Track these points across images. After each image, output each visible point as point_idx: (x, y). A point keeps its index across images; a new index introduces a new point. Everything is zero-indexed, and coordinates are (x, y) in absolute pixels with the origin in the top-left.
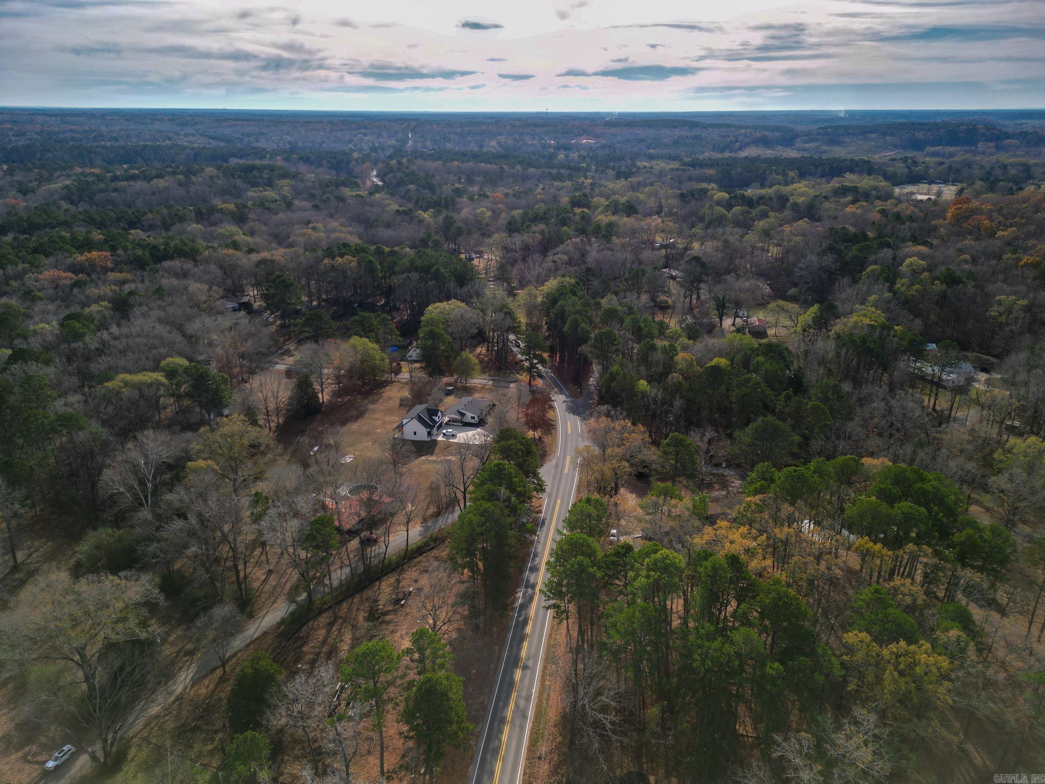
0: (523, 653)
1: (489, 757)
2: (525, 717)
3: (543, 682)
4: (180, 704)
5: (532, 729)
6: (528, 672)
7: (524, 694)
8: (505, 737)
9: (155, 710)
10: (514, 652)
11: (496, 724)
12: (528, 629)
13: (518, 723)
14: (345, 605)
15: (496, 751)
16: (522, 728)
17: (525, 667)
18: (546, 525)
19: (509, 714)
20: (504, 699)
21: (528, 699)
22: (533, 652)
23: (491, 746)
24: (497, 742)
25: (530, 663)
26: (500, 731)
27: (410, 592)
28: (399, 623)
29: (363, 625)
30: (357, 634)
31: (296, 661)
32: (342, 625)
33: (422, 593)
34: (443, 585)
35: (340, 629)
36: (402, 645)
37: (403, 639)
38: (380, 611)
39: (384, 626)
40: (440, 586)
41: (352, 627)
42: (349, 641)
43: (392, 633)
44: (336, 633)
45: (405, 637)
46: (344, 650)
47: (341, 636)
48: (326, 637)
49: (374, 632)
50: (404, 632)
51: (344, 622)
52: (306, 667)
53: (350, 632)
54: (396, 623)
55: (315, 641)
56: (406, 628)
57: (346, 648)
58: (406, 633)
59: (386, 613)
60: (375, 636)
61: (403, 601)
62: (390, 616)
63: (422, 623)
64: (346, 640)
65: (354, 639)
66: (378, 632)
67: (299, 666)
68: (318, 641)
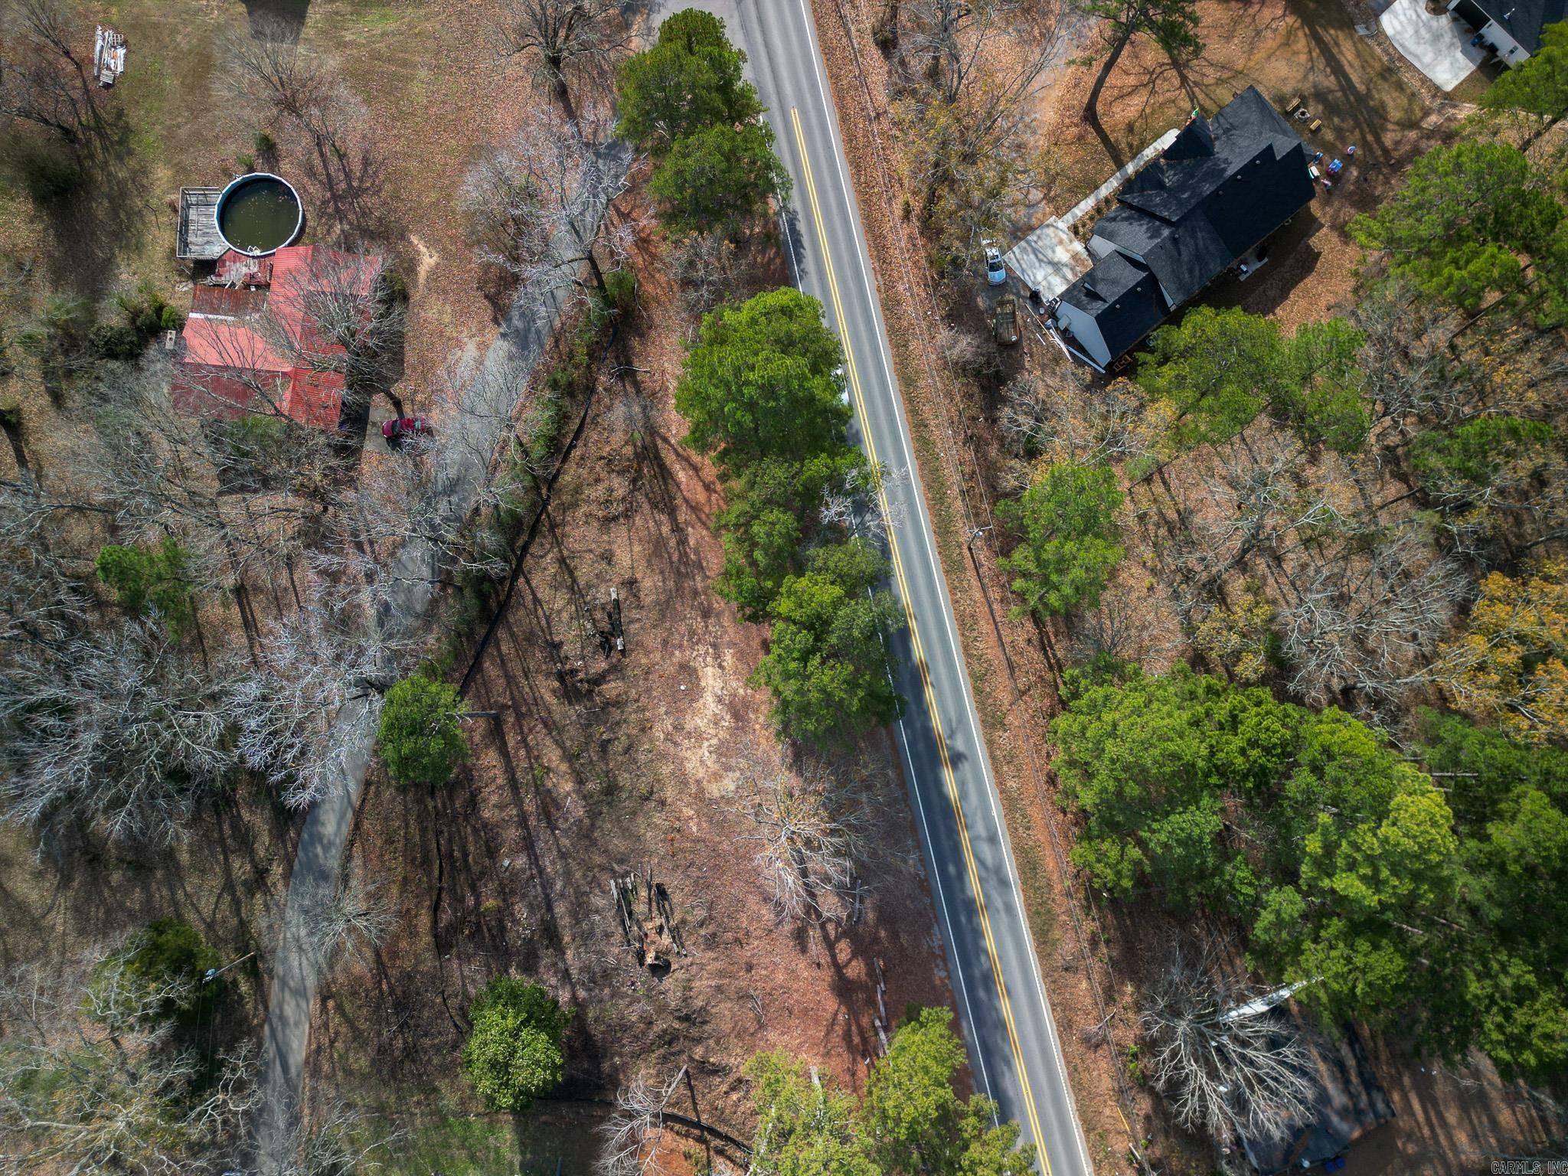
0: (937, 721)
1: (982, 994)
2: (1004, 883)
3: (1000, 783)
4: (339, 1008)
5: (1028, 906)
6: (966, 767)
7: (981, 829)
8: (990, 943)
9: (299, 1047)
10: (918, 725)
11: (963, 920)
12: (918, 651)
13: (999, 903)
14: (490, 669)
15: (988, 980)
16: (1009, 909)
17: (957, 759)
18: (806, 241)
19: (975, 887)
20: (950, 853)
21: (993, 839)
22: (953, 715)
23: (977, 973)
24: (983, 958)
25: (960, 745)
26: (978, 934)
27: (617, 602)
28: (644, 700)
29: (565, 716)
30: (568, 744)
31: (492, 851)
32: (521, 728)
33: (642, 596)
34: (675, 557)
35: (524, 741)
36: (686, 763)
37: (676, 744)
38: (581, 675)
39: (616, 714)
40: (671, 562)
41: (546, 725)
42: (564, 767)
43: (643, 730)
44: (522, 753)
45: (679, 739)
46: (568, 794)
47: (537, 758)
48: (510, 771)
49: (601, 732)
50: (668, 723)
51: (520, 716)
52: (521, 861)
53: (548, 741)
54: (637, 701)
55: (493, 787)
56: (666, 713)
57: (568, 786)
58: (675, 728)
59: (599, 680)
60: (609, 741)
61: (619, 641)
62: (613, 684)
63: (695, 692)
64: (553, 765)
65: (570, 757)
66: (611, 729)
67: (506, 862)
68: (500, 787)
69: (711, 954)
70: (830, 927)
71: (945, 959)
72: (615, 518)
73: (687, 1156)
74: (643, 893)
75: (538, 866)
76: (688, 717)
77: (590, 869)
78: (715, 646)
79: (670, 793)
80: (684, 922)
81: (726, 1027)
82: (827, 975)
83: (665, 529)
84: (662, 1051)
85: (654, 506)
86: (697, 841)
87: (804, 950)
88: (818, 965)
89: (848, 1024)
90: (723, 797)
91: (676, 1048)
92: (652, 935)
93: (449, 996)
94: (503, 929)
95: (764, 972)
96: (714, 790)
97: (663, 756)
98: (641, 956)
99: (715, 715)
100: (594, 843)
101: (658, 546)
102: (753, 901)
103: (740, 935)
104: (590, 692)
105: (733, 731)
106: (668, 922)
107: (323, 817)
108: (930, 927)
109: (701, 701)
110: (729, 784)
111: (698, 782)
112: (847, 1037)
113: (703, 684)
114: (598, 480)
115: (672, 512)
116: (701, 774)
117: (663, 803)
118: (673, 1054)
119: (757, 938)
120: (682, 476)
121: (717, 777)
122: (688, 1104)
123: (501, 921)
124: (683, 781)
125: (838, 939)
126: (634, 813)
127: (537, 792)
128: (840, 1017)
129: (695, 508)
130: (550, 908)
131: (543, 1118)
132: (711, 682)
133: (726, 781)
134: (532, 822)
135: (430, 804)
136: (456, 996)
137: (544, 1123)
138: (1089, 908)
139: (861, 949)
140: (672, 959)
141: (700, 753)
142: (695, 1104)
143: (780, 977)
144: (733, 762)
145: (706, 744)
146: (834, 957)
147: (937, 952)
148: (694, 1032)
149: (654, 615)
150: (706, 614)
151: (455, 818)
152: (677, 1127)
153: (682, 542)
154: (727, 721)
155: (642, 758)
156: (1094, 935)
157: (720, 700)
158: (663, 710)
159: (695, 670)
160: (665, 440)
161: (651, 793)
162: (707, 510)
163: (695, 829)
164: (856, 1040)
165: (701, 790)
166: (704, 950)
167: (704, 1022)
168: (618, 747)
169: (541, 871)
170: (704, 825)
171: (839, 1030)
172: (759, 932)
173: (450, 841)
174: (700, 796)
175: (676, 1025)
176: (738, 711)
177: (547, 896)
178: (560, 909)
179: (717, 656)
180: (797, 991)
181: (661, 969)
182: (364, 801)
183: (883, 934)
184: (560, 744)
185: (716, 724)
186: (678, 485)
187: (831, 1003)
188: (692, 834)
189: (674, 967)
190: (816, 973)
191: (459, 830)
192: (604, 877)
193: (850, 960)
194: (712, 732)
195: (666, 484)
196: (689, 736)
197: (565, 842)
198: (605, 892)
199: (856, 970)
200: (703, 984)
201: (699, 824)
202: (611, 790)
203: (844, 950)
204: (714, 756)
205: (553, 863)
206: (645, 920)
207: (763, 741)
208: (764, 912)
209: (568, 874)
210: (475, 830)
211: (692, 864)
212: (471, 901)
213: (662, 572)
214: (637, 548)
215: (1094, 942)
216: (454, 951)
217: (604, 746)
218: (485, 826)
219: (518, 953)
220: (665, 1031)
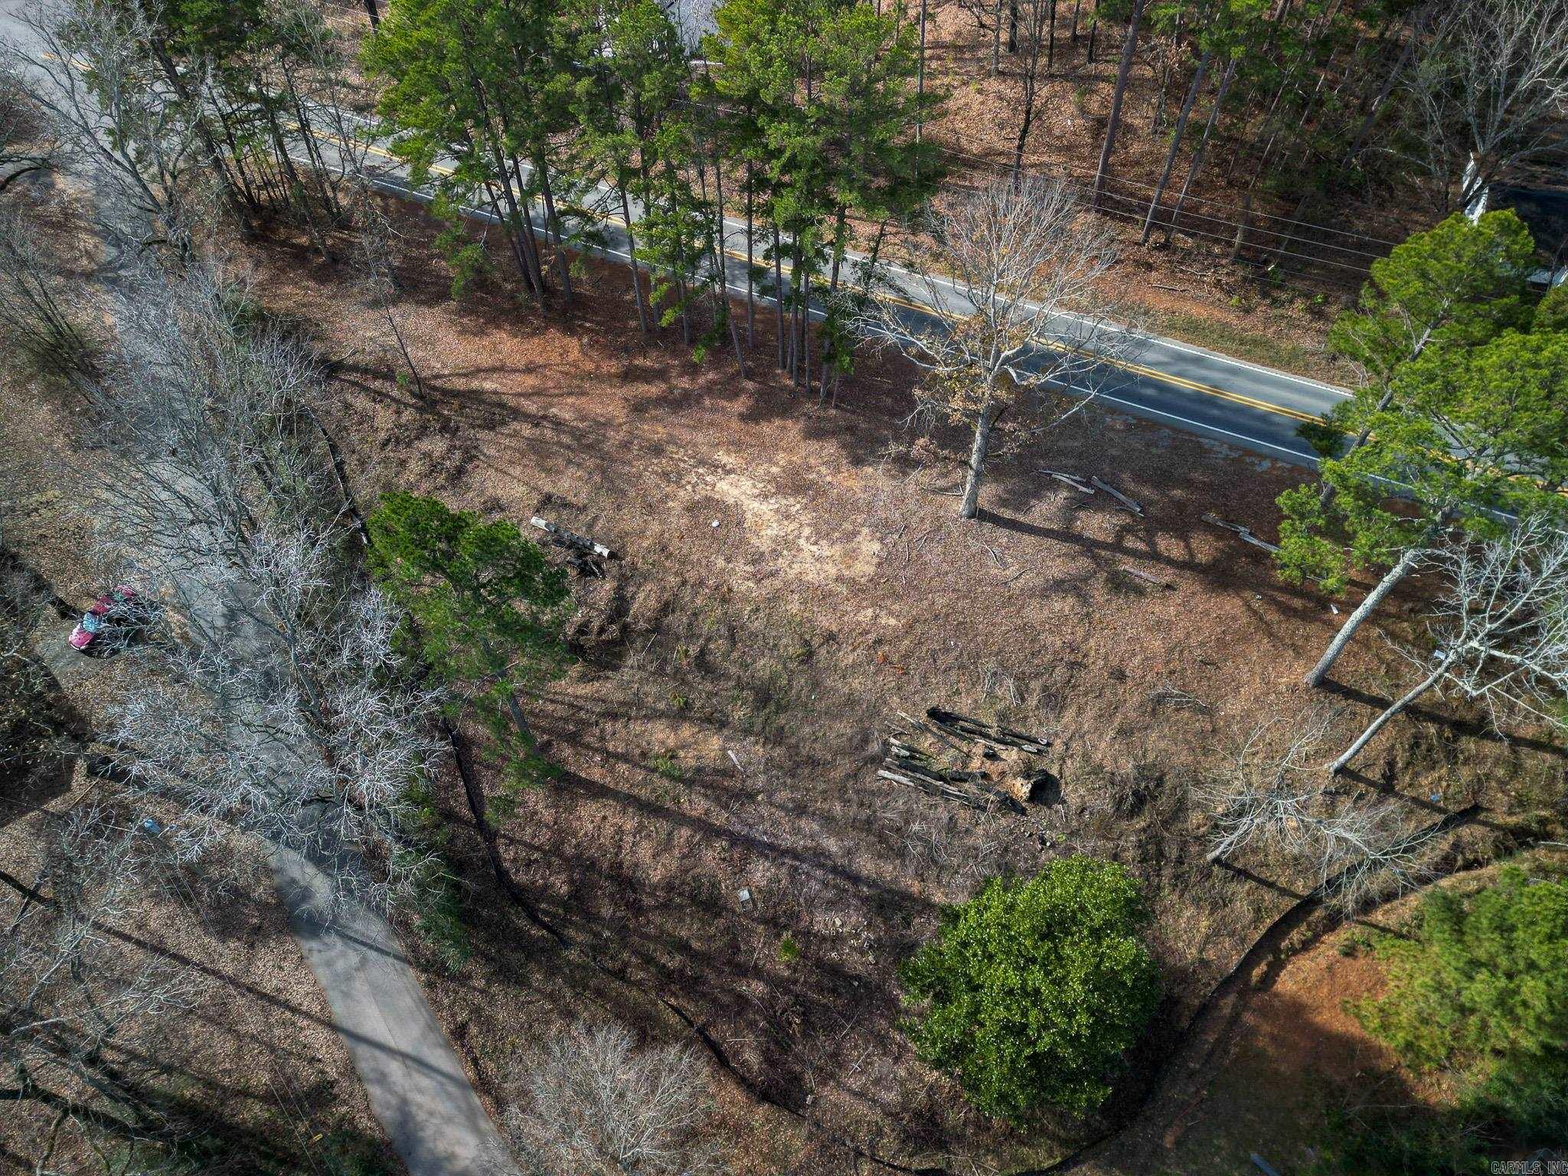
11: (1215, 412)
28: (692, 576)
29: (623, 686)
30: (661, 706)
31: (711, 904)
32: (588, 747)
33: (571, 498)
34: (566, 439)
35: (608, 756)
36: (805, 578)
37: (773, 574)
38: (596, 624)
39: (677, 621)
40: (568, 447)
41: (614, 716)
42: (687, 731)
43: (725, 600)
44: (622, 768)
45: (771, 566)
46: (724, 749)
47: (644, 755)
48: (629, 801)
49: (684, 653)
50: (742, 567)
51: (574, 739)
52: (761, 872)
53: (636, 727)
54: (684, 583)
55: (629, 839)
56: (728, 560)
57: (715, 742)
58: (754, 562)
59: (620, 606)
60: (703, 652)
61: (598, 549)
62: (641, 596)
63: (732, 516)
64: (671, 742)
65: (682, 714)
66: (692, 637)
67: (744, 894)
68: (639, 829)
69: (1069, 714)
70: (1130, 542)
71: (1249, 451)
72: (460, 471)
73: (1350, 952)
74: (926, 743)
75: (785, 852)
76: (754, 541)
77: (843, 790)
78: (702, 463)
79: (826, 621)
80: (1002, 716)
81: (1183, 758)
82: (1188, 585)
83: (527, 430)
84: (1167, 872)
85: (490, 425)
86: (910, 627)
87: (1140, 592)
88: (1169, 587)
89: (1273, 601)
90: (879, 565)
91: (1172, 852)
92: (990, 767)
93: (872, 1146)
94: (835, 971)
95: (1137, 660)
96: (863, 569)
97: (775, 598)
98: (1009, 804)
99: (777, 511)
100: (813, 762)
101: (538, 450)
102: (1034, 613)
103: (1068, 657)
104: (625, 629)
105: (812, 506)
106: (986, 736)
107: (441, 1147)
108: (1200, 445)
109: (748, 515)
110: (869, 547)
111: (839, 579)
112: (1287, 611)
113: (731, 501)
114: (403, 463)
115: (517, 414)
116: (832, 571)
117: (830, 637)
118: (1180, 861)
119: (1085, 639)
120: (488, 385)
121: (851, 555)
122: (1268, 896)
123: (820, 964)
124: (822, 596)
125: (1152, 544)
126: (816, 685)
127: (689, 783)
128: (1256, 605)
129: (538, 392)
130: (856, 879)
131: (1168, 1141)
132: (735, 492)
133: (864, 548)
134: (720, 818)
135: (573, 955)
136: (880, 1133)
137: (1178, 1143)
138: (1275, 301)
139: (1181, 524)
140: (1041, 765)
141: (807, 554)
142: (1271, 885)
143: (1156, 644)
144: (847, 526)
145: (802, 542)
146: (1170, 562)
147: (1234, 455)
148: (1164, 803)
149: (606, 501)
150: (657, 450)
151: (623, 931)
152: (1296, 936)
153: (558, 424)
154: (795, 504)
155: (757, 625)
156: (1310, 310)
157: (765, 496)
158: (721, 563)
159: (708, 499)
160: (437, 377)
161: (807, 643)
162: (550, 384)
163: (892, 621)
164: (1297, 603)
165: (852, 582)
166: (1058, 719)
167: (1160, 782)
168: (719, 646)
169: (795, 854)
170: (896, 607)
171: (1272, 616)
172: (1080, 633)
173: (648, 960)
174: (856, 588)
175: (1140, 823)
176: (795, 484)
177: (834, 870)
178: (866, 864)
179: (714, 466)
180: (1188, 635)
181: (1045, 789)
182: (475, 1061)
183: (1177, 493)
184: (655, 715)
185: (787, 517)
186: (495, 393)
187: (1231, 605)
188: (895, 629)
189: (1054, 771)
190: (1177, 597)
191: (646, 936)
192: (869, 782)
193: (1188, 546)
194: (795, 525)
195: (483, 402)
196: (776, 554)
197: (783, 796)
198: (890, 792)
199: (1204, 548)
200: (1104, 749)
201: (891, 613)
202: (764, 696)
203: (1170, 546)
204: (823, 542)
205: (797, 831)
206: (965, 765)
207: (850, 483)
208: (1057, 606)
209: (828, 821)
210: (665, 907)
211: (934, 655)
212: (756, 988)
213: (569, 462)
214: (517, 471)
215: (1317, 313)
216: (810, 1079)
217: (702, 663)
218: (670, 887)
219: (885, 972)
220: (1140, 845)
